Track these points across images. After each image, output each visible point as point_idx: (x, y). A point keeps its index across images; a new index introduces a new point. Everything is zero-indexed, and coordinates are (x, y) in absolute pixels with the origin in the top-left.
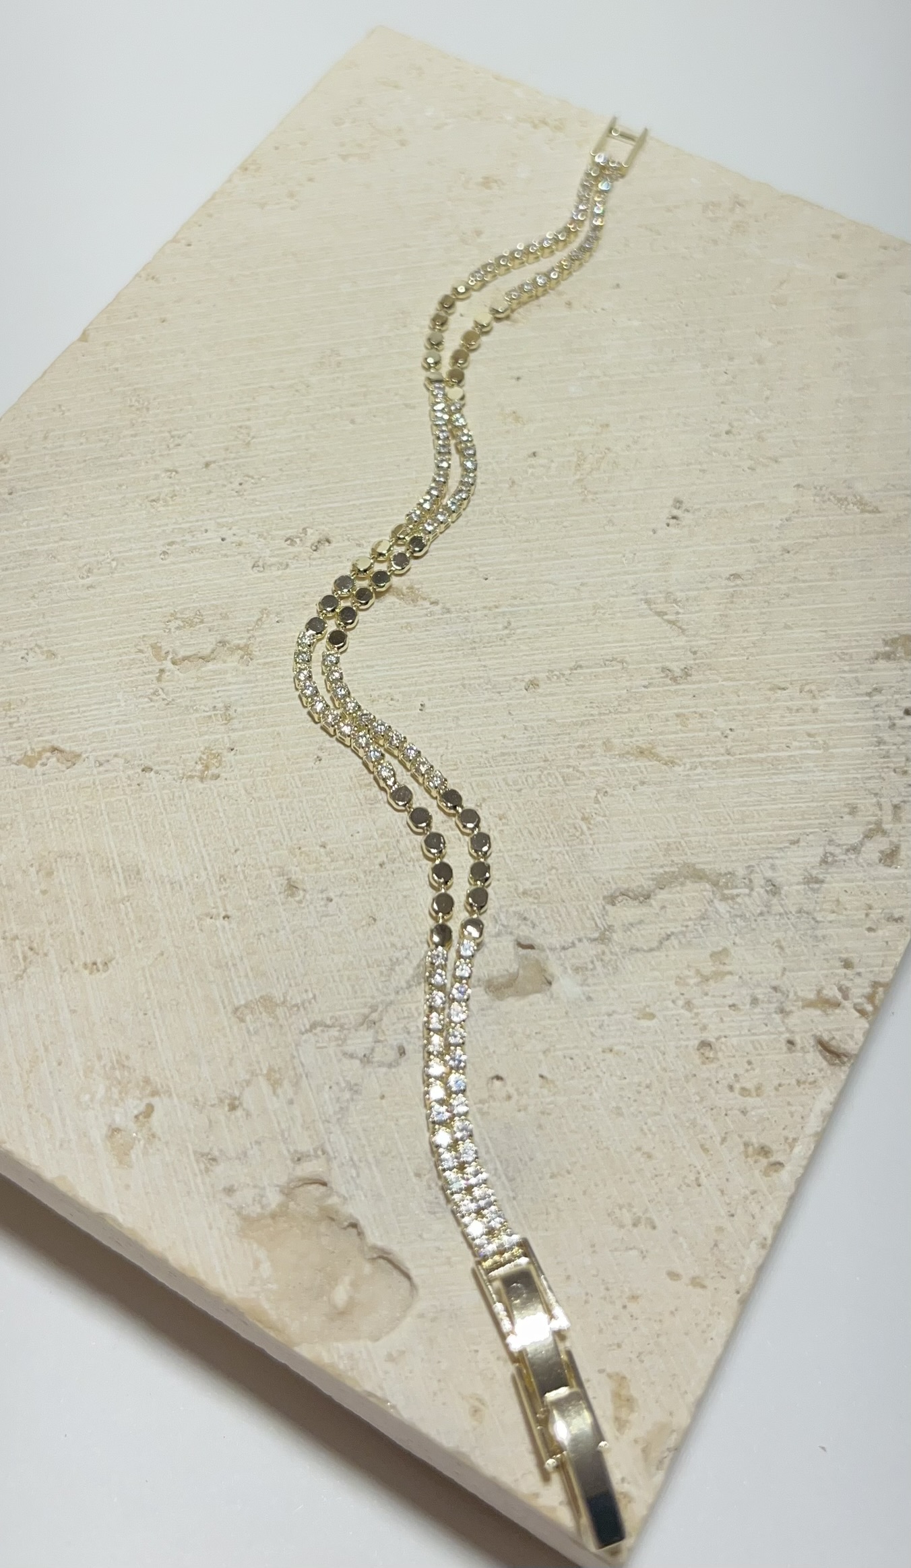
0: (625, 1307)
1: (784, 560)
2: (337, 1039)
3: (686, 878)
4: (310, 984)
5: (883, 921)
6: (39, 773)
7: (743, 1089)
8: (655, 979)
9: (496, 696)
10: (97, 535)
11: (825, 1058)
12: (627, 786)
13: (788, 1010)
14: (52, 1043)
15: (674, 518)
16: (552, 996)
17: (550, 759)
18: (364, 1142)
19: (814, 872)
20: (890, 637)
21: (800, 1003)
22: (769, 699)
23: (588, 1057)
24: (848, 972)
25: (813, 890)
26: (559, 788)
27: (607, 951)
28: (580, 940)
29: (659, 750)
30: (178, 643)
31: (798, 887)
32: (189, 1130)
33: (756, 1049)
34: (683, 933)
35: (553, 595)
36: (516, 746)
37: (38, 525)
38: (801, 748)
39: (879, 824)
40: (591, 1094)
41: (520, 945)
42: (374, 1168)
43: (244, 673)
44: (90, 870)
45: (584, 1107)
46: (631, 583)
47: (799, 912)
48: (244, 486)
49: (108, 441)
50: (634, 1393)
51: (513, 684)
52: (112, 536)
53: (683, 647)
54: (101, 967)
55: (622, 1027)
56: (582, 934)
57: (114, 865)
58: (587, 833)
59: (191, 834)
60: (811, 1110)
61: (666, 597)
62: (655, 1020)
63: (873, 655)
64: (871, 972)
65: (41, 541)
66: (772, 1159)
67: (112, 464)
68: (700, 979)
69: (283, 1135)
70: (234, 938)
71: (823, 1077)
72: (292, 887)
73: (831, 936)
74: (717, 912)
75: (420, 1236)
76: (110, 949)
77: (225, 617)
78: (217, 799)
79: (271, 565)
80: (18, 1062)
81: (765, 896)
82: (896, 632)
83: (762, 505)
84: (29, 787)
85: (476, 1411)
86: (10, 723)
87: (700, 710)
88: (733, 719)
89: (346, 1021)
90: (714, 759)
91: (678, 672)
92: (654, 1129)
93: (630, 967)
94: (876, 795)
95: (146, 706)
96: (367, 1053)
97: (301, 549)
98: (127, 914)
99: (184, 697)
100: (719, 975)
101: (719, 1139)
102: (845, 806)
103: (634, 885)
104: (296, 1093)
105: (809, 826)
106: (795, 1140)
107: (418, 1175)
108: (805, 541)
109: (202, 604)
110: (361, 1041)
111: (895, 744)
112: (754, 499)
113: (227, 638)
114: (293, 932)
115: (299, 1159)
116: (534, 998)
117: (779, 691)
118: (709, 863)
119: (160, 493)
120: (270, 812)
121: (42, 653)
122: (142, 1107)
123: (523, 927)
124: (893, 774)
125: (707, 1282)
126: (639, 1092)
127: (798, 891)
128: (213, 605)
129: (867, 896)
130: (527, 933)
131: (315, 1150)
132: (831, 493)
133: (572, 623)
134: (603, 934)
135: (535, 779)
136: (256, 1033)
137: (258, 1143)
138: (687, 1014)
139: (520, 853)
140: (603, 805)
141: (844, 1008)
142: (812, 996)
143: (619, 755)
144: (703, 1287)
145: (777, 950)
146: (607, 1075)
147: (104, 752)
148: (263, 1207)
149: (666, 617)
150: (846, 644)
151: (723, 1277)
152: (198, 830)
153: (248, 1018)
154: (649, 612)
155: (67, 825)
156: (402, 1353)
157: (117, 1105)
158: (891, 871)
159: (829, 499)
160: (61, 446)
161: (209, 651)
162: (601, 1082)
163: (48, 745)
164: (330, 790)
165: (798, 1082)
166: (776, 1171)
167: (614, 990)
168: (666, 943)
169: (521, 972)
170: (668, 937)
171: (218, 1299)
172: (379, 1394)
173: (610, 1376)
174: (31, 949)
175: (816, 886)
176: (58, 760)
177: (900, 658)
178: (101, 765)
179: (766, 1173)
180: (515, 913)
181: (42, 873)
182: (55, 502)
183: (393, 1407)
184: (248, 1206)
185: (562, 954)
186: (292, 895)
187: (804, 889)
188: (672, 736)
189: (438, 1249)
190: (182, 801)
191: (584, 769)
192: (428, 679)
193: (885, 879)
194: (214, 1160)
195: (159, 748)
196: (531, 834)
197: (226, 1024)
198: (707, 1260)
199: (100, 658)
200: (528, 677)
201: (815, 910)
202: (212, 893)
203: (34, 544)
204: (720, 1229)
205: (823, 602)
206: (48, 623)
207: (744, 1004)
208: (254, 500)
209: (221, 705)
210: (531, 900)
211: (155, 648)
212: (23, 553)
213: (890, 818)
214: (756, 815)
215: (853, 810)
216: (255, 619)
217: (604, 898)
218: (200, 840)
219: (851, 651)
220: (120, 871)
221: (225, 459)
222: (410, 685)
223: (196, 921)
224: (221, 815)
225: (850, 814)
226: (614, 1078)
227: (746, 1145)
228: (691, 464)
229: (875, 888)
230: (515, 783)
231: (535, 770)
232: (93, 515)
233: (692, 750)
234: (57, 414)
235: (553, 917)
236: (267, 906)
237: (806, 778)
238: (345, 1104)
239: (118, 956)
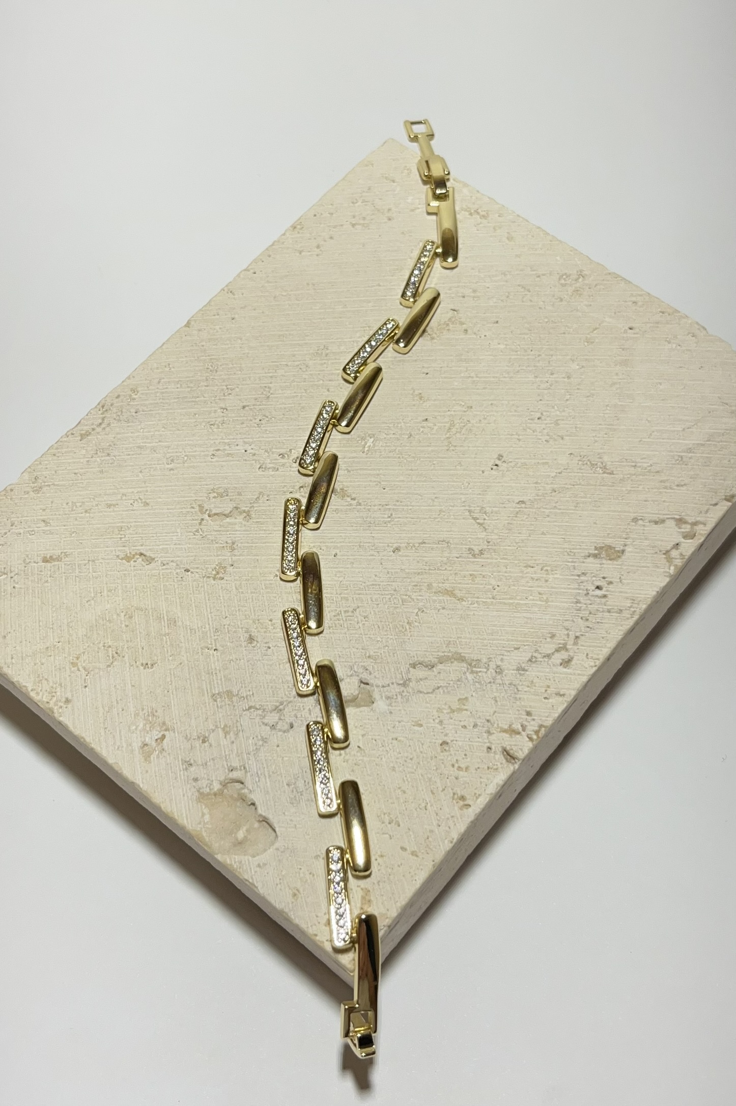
0: (376, 860)
1: (551, 496)
2: (260, 715)
3: (455, 659)
4: (252, 688)
5: (554, 695)
6: (132, 566)
7: (459, 767)
8: (427, 708)
9: (376, 554)
10: (179, 441)
11: (506, 759)
12: (435, 609)
13: (492, 732)
14: (120, 700)
15: (496, 465)
16: (372, 709)
17: (397, 589)
18: (265, 765)
19: (523, 665)
20: (599, 545)
21: (499, 730)
22: (522, 572)
23: (384, 741)
24: (529, 718)
25: (521, 675)
26: (399, 606)
27: (405, 691)
28: (393, 683)
29: (457, 592)
30: (213, 506)
31: (513, 672)
32: (180, 749)
33: (470, 748)
34: (447, 687)
35: (418, 502)
36: (381, 581)
37: (149, 432)
38: (533, 600)
39: (565, 644)
40: (381, 759)
41: (362, 682)
42: (267, 779)
43: (245, 526)
44: (151, 618)
45: (376, 764)
46: (463, 500)
47: (510, 684)
48: (261, 422)
49: (192, 388)
50: (372, 898)
51: (387, 548)
52: (186, 442)
53: (483, 538)
54: (149, 666)
55: (404, 728)
56: (394, 681)
57: (163, 617)
58: (408, 630)
59: (204, 606)
60: (491, 782)
61: (480, 510)
62: (422, 728)
63: (587, 554)
64: (540, 719)
65: (149, 441)
66: (466, 803)
67: (193, 401)
68: (449, 711)
69: (226, 757)
70: (218, 660)
71: (502, 768)
72: (251, 639)
73: (524, 698)
74: (467, 679)
75: (284, 813)
76: (156, 657)
77: (240, 494)
78: (221, 590)
79: (269, 468)
80: (103, 707)
81: (494, 674)
82: (603, 543)
83: (547, 463)
84: (126, 572)
85: (295, 895)
86: (121, 538)
87: (483, 574)
88: (500, 580)
89: (267, 708)
90: (485, 600)
91: (477, 552)
92: (409, 779)
93: (415, 701)
94: (567, 629)
95: (192, 537)
96: (275, 724)
97: (287, 461)
98: (166, 642)
99: (211, 535)
100: (460, 710)
101: (441, 789)
102: (549, 633)
103: (426, 660)
104: (236, 739)
105: (527, 641)
106: (479, 795)
107: (288, 785)
108: (566, 486)
109: (229, 486)
110: (272, 718)
111: (585, 604)
112: (543, 459)
113: (239, 506)
114: (248, 661)
115: (232, 770)
116: (362, 709)
117: (529, 568)
118: (469, 653)
119: (216, 421)
120: (246, 600)
121: (142, 503)
122: (160, 736)
123: (365, 673)
124: (580, 620)
125: (419, 854)
126: (406, 761)
127: (512, 673)
128: (235, 487)
129: (549, 681)
130: (366, 677)
131: (240, 767)
132: (589, 460)
133: (425, 518)
134: (405, 682)
135: (387, 599)
136: (221, 707)
137: (213, 759)
138: (440, 727)
139: (372, 636)
140: (420, 617)
141: (521, 735)
142: (506, 727)
143: (435, 592)
144: (417, 856)
145: (493, 702)
146: (392, 750)
147: (167, 559)
148: (210, 789)
149: (478, 521)
150: (573, 547)
151: (428, 853)
152: (208, 604)
153: (218, 700)
154: (469, 517)
155: (142, 594)
156: (265, 864)
157: (148, 733)
158: (565, 670)
159: (587, 463)
160: (167, 388)
161: (228, 512)
162: (387, 754)
163: (138, 552)
164: (279, 592)
165: (488, 768)
166: (467, 808)
167: (405, 710)
168: (436, 691)
169: (360, 695)
170: (438, 688)
171: (183, 828)
172: (251, 881)
173: (362, 889)
174: (117, 653)
175: (522, 672)
176: (143, 560)
177: (603, 558)
178: (164, 565)
179: (461, 809)
180: (362, 666)
181: (127, 616)
182: (159, 420)
183: (257, 888)
184: (203, 788)
185: (382, 689)
186: (251, 643)
187: (515, 673)
188: (466, 586)
189: (291, 820)
190: (203, 589)
191: (415, 598)
192: (341, 540)
193: (561, 674)
194: (191, 765)
195: (194, 560)
196: (379, 627)
197: (207, 701)
198: (421, 844)
199: (171, 509)
200: (395, 545)
201: (518, 684)
202: (211, 637)
203: (145, 443)
204: (431, 831)
205: (567, 522)
206: (147, 487)
207: (469, 726)
208: (266, 430)
209: (230, 541)
210: (372, 660)
211: (200, 506)
212: (139, 447)
213: (572, 643)
214: (500, 632)
215: (553, 636)
216: (256, 497)
217: (410, 664)
218: (209, 610)
219: (575, 551)
220: (166, 621)
221: (254, 405)
222: (332, 542)
223: (200, 650)
224: (221, 598)
225: (551, 637)
226: (395, 753)
227: (454, 794)
228: (513, 435)
229: (554, 677)
230: (376, 600)
231: (388, 595)
232: (178, 430)
233: (474, 594)
234: (167, 369)
235: (381, 671)
236: (237, 647)
237: (532, 616)
238: (258, 747)
239: (159, 662)
